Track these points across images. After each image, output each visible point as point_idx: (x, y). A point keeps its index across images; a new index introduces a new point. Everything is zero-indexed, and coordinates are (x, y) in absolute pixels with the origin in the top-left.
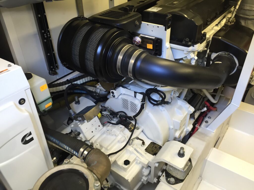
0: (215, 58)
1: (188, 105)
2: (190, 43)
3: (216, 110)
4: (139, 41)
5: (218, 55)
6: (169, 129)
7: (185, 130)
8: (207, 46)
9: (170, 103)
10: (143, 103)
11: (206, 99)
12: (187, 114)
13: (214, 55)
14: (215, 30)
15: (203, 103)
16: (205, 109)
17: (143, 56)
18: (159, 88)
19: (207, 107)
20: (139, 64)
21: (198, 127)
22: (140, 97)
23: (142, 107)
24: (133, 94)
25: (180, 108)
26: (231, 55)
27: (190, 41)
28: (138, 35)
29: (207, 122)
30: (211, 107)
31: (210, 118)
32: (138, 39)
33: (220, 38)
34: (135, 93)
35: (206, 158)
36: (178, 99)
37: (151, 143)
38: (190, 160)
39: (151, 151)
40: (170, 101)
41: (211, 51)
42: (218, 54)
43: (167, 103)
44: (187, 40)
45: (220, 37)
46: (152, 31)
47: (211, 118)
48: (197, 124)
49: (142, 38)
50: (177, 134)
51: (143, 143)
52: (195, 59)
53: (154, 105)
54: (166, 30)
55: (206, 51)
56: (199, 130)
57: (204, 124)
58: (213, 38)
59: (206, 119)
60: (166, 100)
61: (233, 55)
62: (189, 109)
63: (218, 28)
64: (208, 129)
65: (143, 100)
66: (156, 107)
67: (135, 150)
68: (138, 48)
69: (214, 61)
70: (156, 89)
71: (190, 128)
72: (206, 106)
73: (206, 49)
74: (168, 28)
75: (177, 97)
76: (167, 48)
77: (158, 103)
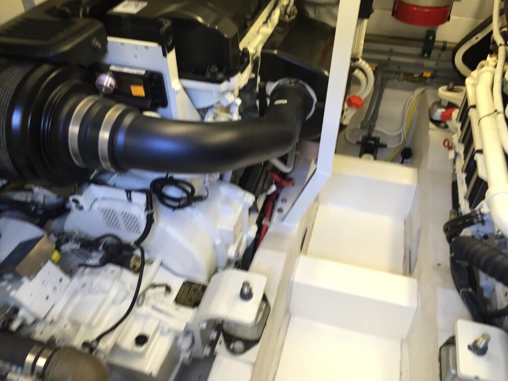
0: (274, 92)
1: (241, 192)
2: (220, 76)
3: (293, 185)
4: (111, 85)
5: (278, 85)
6: (214, 246)
7: (245, 239)
8: (254, 70)
9: (206, 198)
10: (150, 212)
12: (243, 210)
13: (271, 87)
14: (263, 34)
15: (269, 177)
16: (274, 188)
17: (128, 120)
18: (177, 176)
19: (276, 183)
20: (121, 138)
21: (268, 223)
22: (140, 199)
23: (150, 220)
24: (123, 195)
25: (227, 201)
26: (300, 84)
27: (220, 71)
28: (105, 69)
29: (280, 210)
30: (284, 182)
31: (284, 201)
32: (107, 81)
33: (276, 52)
34: (129, 192)
35: (291, 279)
36: (220, 184)
37: (184, 284)
38: (264, 298)
39: (187, 300)
40: (205, 193)
41: (265, 80)
42: (276, 84)
43: (200, 198)
44: (215, 69)
45: (275, 49)
46: (136, 57)
47: (286, 201)
48: (264, 219)
49: (117, 75)
50: (232, 252)
51: (168, 289)
52: (236, 104)
53: (174, 208)
54: (165, 55)
55: (256, 79)
56: (270, 230)
57: (276, 215)
58: (262, 53)
59: (279, 205)
60: (196, 194)
61: (304, 83)
62: (245, 199)
63: (268, 30)
64: (285, 223)
65: (149, 205)
66: (180, 213)
67: (154, 308)
68: (110, 102)
69: (274, 97)
70: (172, 178)
71: (254, 229)
72: (274, 182)
73: (253, 76)
74: (170, 50)
75: (217, 181)
76: (177, 92)
77: (182, 203)
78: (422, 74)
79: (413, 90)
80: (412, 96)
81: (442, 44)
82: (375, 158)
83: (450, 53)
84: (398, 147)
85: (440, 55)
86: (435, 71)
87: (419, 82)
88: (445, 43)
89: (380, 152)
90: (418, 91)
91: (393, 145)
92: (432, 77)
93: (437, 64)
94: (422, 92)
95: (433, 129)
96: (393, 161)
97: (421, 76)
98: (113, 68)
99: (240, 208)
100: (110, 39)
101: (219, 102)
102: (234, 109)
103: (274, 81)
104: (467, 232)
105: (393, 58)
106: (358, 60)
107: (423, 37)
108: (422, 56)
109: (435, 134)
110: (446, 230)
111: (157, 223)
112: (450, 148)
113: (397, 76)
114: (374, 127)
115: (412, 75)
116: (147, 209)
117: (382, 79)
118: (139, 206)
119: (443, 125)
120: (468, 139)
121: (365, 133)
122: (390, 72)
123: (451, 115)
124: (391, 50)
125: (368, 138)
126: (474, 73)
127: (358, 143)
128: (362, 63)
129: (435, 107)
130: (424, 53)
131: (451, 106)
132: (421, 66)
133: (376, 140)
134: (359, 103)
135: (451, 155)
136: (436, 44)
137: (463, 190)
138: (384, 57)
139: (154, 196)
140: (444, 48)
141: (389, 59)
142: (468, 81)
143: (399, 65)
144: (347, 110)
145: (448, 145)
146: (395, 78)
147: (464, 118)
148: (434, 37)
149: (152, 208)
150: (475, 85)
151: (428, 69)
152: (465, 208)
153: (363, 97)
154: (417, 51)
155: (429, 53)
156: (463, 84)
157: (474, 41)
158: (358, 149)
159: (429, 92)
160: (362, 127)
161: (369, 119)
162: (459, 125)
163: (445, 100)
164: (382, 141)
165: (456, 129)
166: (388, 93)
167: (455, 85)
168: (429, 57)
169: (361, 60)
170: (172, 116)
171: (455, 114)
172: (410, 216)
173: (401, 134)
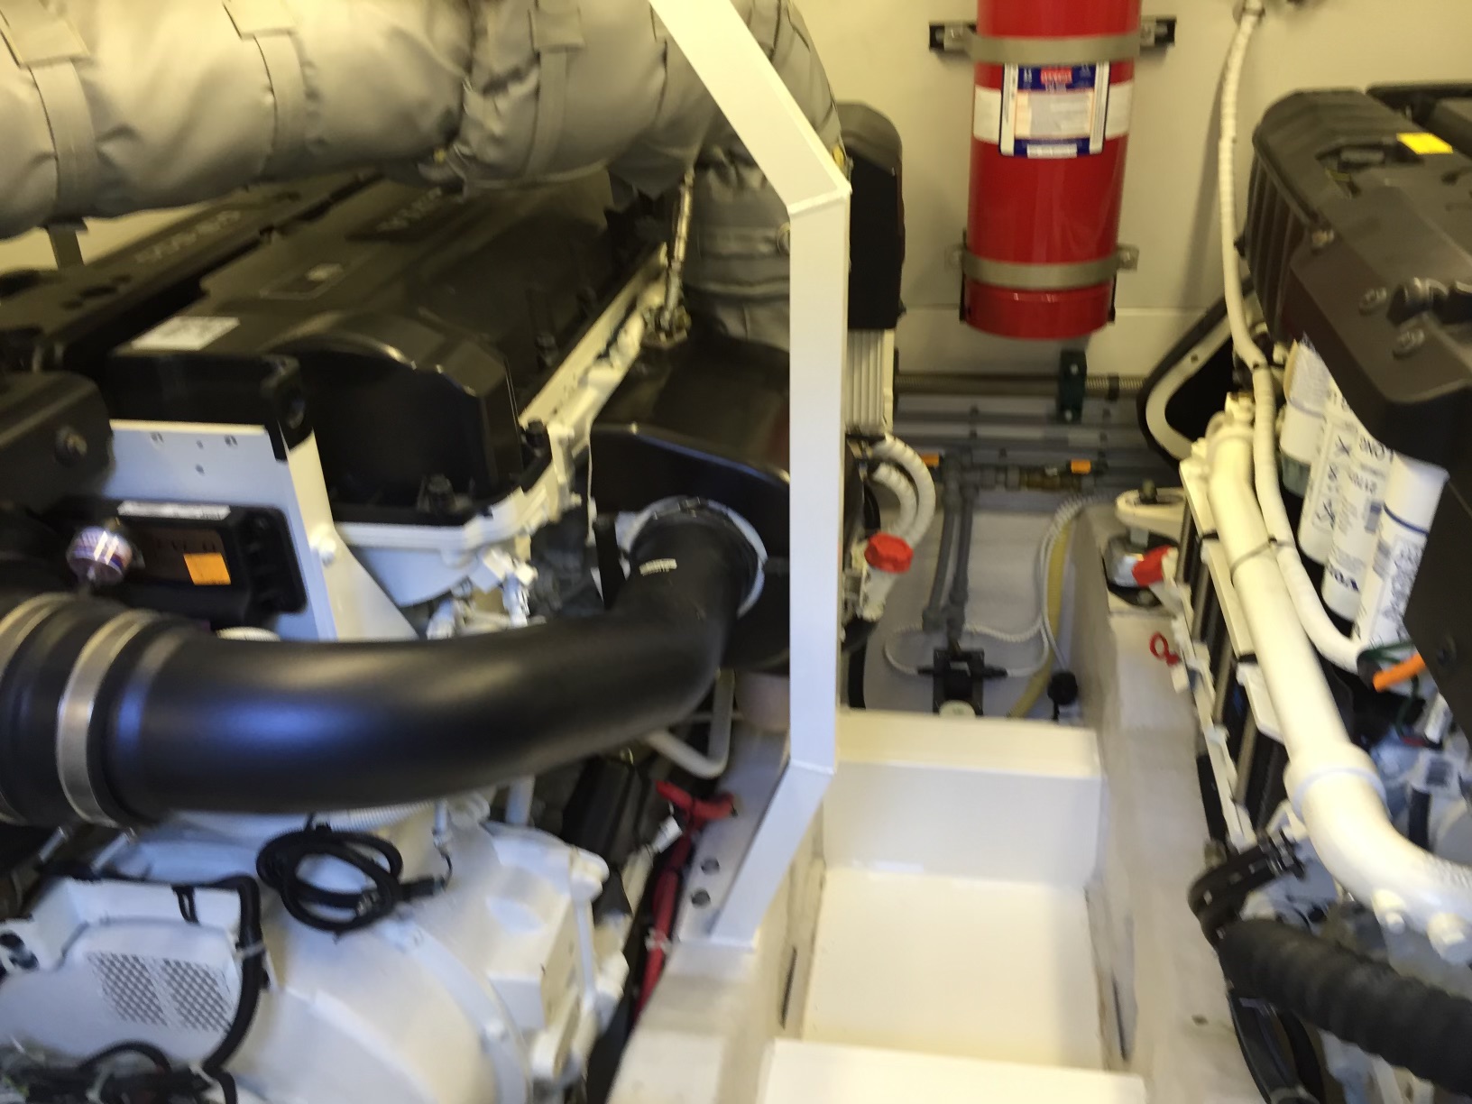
0: (639, 542)
1: (559, 853)
2: (460, 503)
3: (734, 813)
4: (116, 558)
5: (651, 520)
6: (484, 1043)
7: (587, 1006)
8: (578, 484)
9: (443, 883)
10: (252, 950)
11: (657, 774)
12: (574, 906)
13: (629, 528)
14: (598, 386)
15: (651, 799)
16: (672, 829)
17: (158, 654)
18: (341, 821)
19: (678, 814)
20: (130, 716)
21: (664, 945)
22: (222, 910)
23: (255, 979)
24: (168, 904)
25: (519, 886)
26: (712, 511)
27: (459, 488)
29: (701, 899)
30: (702, 809)
31: (712, 866)
32: (105, 545)
33: (634, 429)
34: (184, 892)
36: (493, 833)
40: (438, 869)
41: (610, 508)
42: (644, 517)
43: (425, 887)
44: (441, 484)
45: (629, 422)
46: (200, 469)
47: (717, 865)
48: (652, 932)
50: (544, 1056)
52: (518, 582)
53: (339, 929)
54: (280, 455)
55: (583, 509)
56: (673, 967)
57: (689, 913)
58: (593, 436)
59: (697, 880)
60: (407, 874)
61: (723, 509)
62: (576, 875)
63: (611, 375)
64: (717, 939)
65: (250, 930)
66: (360, 942)
68: (104, 606)
69: (640, 555)
70: (325, 829)
71: (617, 968)
72: (672, 809)
73: (576, 500)
74: (296, 439)
75: (482, 824)
76: (328, 562)
77: (362, 909)
78: (1069, 465)
79: (1050, 511)
80: (1053, 527)
81: (1106, 384)
82: (979, 713)
83: (1132, 405)
84: (1036, 675)
85: (1106, 413)
86: (1102, 453)
87: (1063, 487)
88: (1114, 379)
89: (991, 693)
90: (1066, 513)
91: (1024, 670)
92: (1097, 472)
93: (1103, 438)
94: (1079, 515)
95: (1121, 613)
96: (1030, 714)
97: (1067, 472)
98: (129, 509)
99: (561, 903)
100: (118, 425)
101: (466, 581)
102: (513, 596)
103: (637, 508)
104: (1259, 905)
105: (985, 431)
106: (882, 438)
107: (1053, 368)
108: (1058, 419)
109: (1127, 625)
110: (1198, 906)
111: (282, 988)
112: (1173, 658)
113: (1002, 477)
114: (962, 620)
115: (1041, 470)
116: (241, 944)
117: (962, 488)
118: (218, 932)
119: (1144, 597)
120: (1213, 629)
121: (939, 641)
122: (982, 467)
123: (1159, 566)
124: (975, 411)
125: (951, 653)
126: (1200, 447)
127: (923, 671)
128: (894, 446)
129: (1117, 552)
130: (1062, 408)
131: (1158, 542)
132: (1062, 445)
133: (974, 658)
134: (901, 556)
135: (1179, 678)
136: (1089, 384)
137: (1227, 776)
138: (960, 431)
139: (268, 899)
140: (1113, 392)
141: (973, 435)
142: (1186, 469)
143: (1003, 446)
144: (868, 576)
145: (1167, 653)
146: (997, 482)
147: (1194, 571)
148: (1083, 367)
149: (258, 936)
150: (1205, 479)
151: (1081, 451)
152: (1241, 832)
153: (912, 540)
154: (1042, 406)
155: (1077, 410)
156: (1177, 482)
157: (1189, 366)
158: (927, 689)
159: (1095, 511)
160: (929, 625)
161: (943, 601)
162: (1184, 593)
163: (1139, 530)
164: (989, 660)
165: (1181, 605)
166: (983, 523)
167: (1159, 485)
168: (1077, 419)
169: (889, 439)
170: (316, 631)
171: (1170, 562)
172: (1098, 875)
173: (1039, 635)
